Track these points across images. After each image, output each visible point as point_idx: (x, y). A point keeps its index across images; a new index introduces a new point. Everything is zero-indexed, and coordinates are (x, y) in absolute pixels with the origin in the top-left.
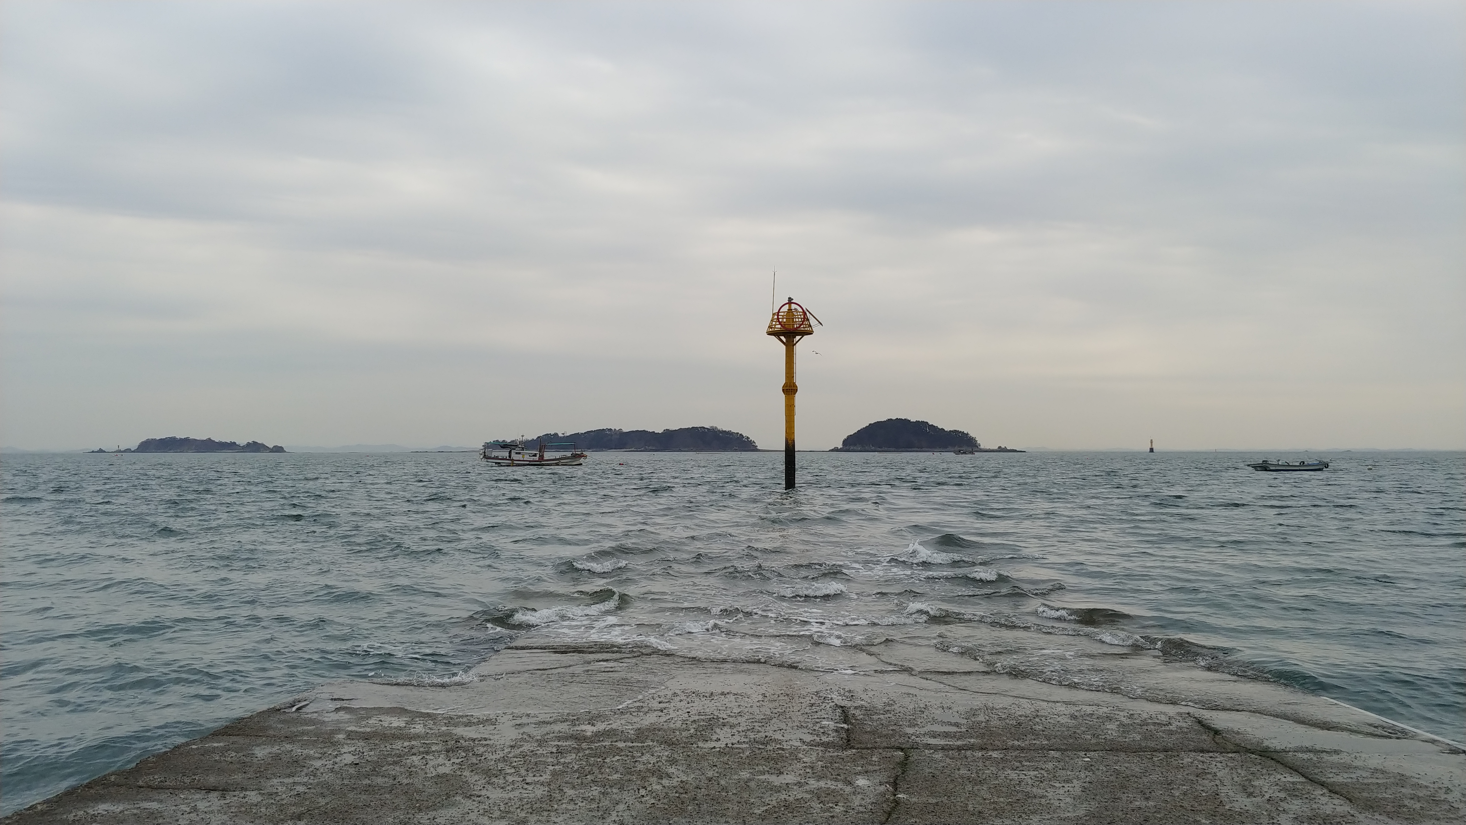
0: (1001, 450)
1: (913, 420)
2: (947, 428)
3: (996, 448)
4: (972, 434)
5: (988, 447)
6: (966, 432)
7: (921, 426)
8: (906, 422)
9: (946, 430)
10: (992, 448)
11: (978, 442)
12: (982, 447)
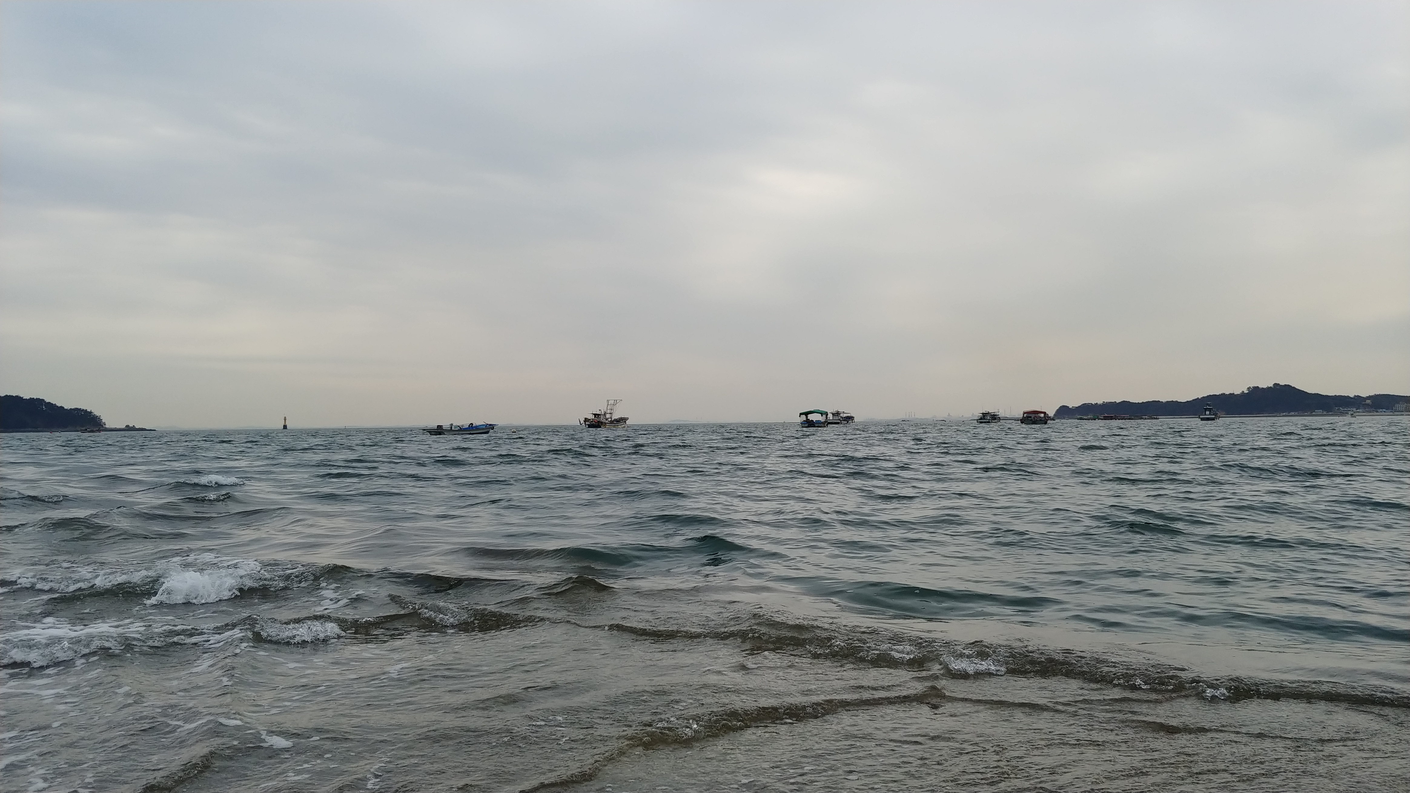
0: (128, 429)
1: (26, 396)
2: (67, 406)
3: (123, 427)
4: (96, 412)
5: (113, 426)
6: (89, 410)
7: (36, 404)
8: (18, 399)
9: (66, 408)
10: (118, 427)
11: (103, 421)
12: (107, 426)
